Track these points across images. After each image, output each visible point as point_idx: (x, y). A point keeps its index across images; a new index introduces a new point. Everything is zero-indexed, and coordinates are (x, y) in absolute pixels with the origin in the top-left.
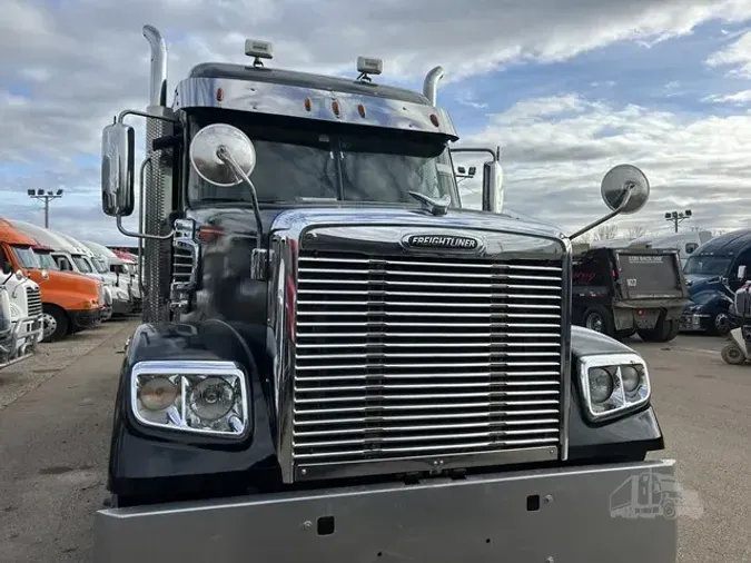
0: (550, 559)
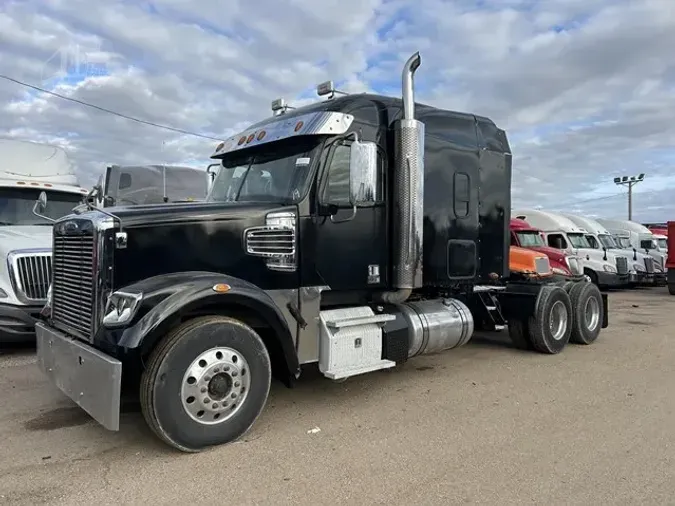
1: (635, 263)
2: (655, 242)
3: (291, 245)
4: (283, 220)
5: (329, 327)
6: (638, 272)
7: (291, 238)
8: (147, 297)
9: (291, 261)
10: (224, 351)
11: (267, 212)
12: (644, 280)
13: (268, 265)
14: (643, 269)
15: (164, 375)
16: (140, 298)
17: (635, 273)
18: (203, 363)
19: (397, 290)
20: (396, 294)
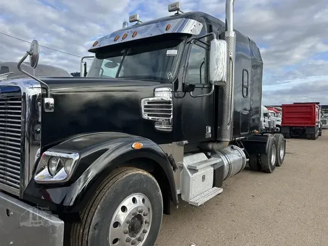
0: (12, 243)
1: (265, 123)
2: (270, 114)
3: (170, 112)
4: (164, 94)
5: (189, 169)
6: (266, 127)
7: (170, 107)
8: (83, 156)
9: (169, 124)
10: (136, 196)
11: (154, 87)
12: (268, 131)
13: (156, 126)
14: (268, 126)
15: (97, 224)
16: (77, 158)
17: (264, 128)
18: (124, 209)
19: (219, 142)
20: (219, 144)
